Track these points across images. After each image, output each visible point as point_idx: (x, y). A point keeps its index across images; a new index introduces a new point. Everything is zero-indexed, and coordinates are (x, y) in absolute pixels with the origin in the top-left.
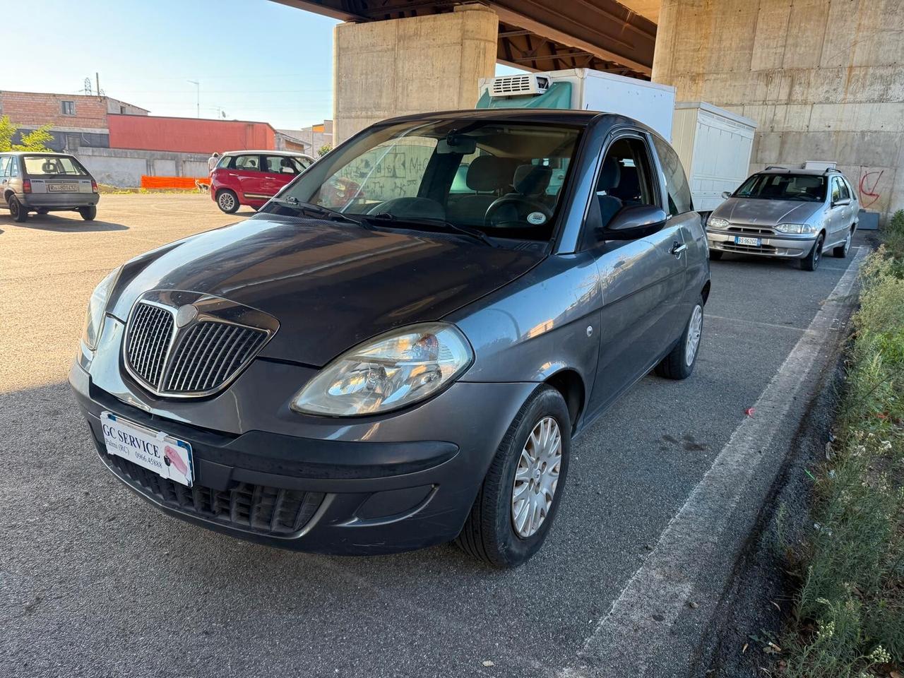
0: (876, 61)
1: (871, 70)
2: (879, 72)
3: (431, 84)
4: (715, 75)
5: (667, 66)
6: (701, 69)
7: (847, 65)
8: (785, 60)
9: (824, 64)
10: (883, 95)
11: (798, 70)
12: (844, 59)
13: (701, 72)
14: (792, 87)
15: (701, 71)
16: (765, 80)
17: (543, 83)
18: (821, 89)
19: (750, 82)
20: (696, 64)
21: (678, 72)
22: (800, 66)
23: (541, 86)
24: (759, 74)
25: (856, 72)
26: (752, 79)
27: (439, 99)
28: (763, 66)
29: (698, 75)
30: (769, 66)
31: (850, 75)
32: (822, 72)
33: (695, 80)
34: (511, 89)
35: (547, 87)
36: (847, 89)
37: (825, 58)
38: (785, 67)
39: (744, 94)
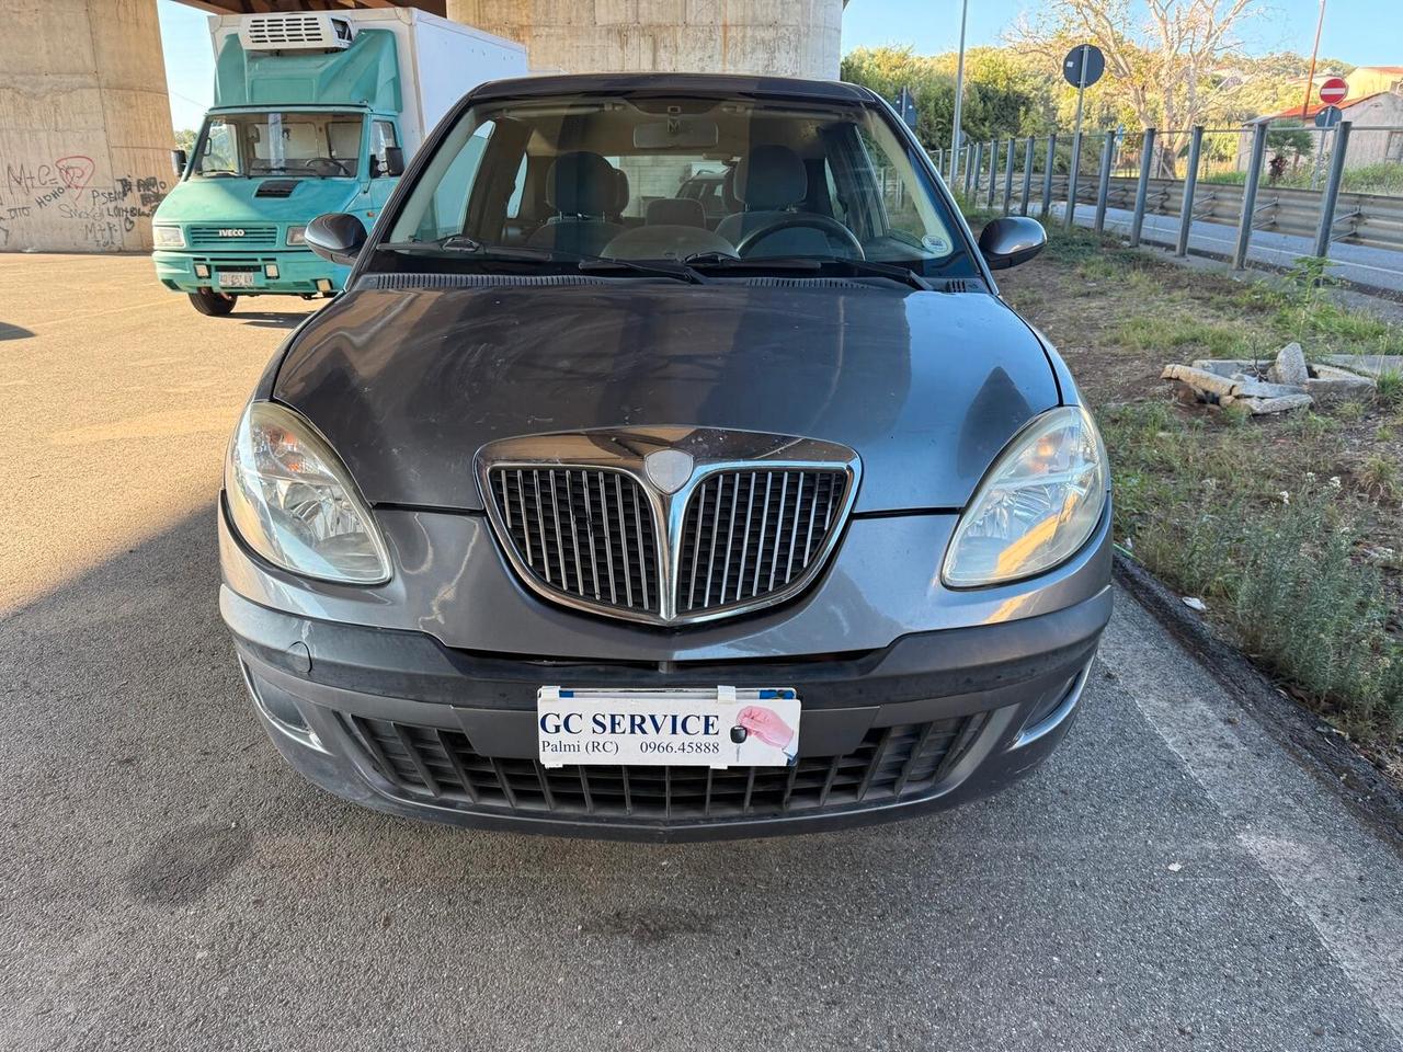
0: (754, 18)
1: (749, 32)
2: (761, 34)
3: (23, 21)
4: (547, 29)
5: (471, 11)
6: (525, 19)
7: (720, 23)
8: (640, 12)
9: (691, 19)
10: (767, 66)
11: (660, 26)
12: (715, 13)
13: (526, 24)
14: (655, 50)
15: (525, 21)
16: (618, 39)
17: (343, 28)
18: (692, 56)
19: (598, 42)
20: (516, 10)
21: (489, 21)
22: (663, 21)
23: (341, 35)
24: (609, 31)
25: (733, 32)
26: (600, 38)
27: (48, 52)
28: (611, 19)
29: (522, 27)
30: (620, 18)
31: (725, 37)
32: (690, 31)
33: (518, 35)
34: (286, 38)
35: (350, 38)
36: (725, 56)
37: (691, 11)
38: (642, 20)
39: (593, 60)
